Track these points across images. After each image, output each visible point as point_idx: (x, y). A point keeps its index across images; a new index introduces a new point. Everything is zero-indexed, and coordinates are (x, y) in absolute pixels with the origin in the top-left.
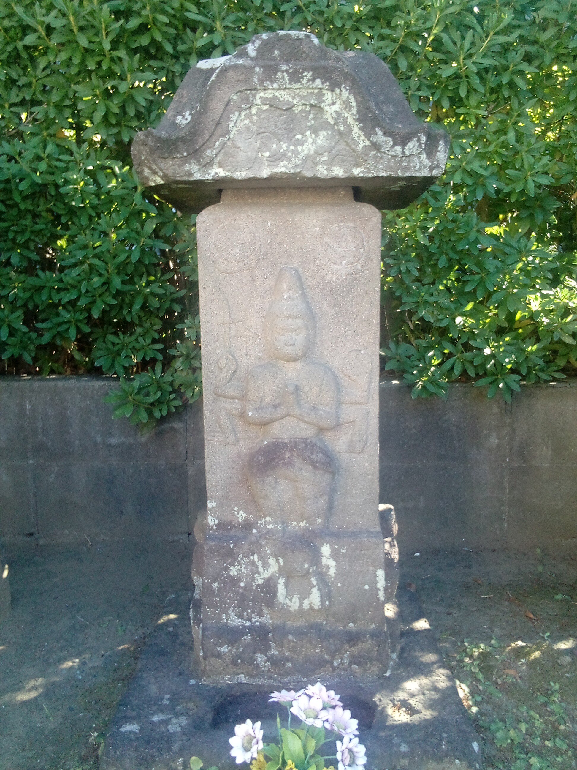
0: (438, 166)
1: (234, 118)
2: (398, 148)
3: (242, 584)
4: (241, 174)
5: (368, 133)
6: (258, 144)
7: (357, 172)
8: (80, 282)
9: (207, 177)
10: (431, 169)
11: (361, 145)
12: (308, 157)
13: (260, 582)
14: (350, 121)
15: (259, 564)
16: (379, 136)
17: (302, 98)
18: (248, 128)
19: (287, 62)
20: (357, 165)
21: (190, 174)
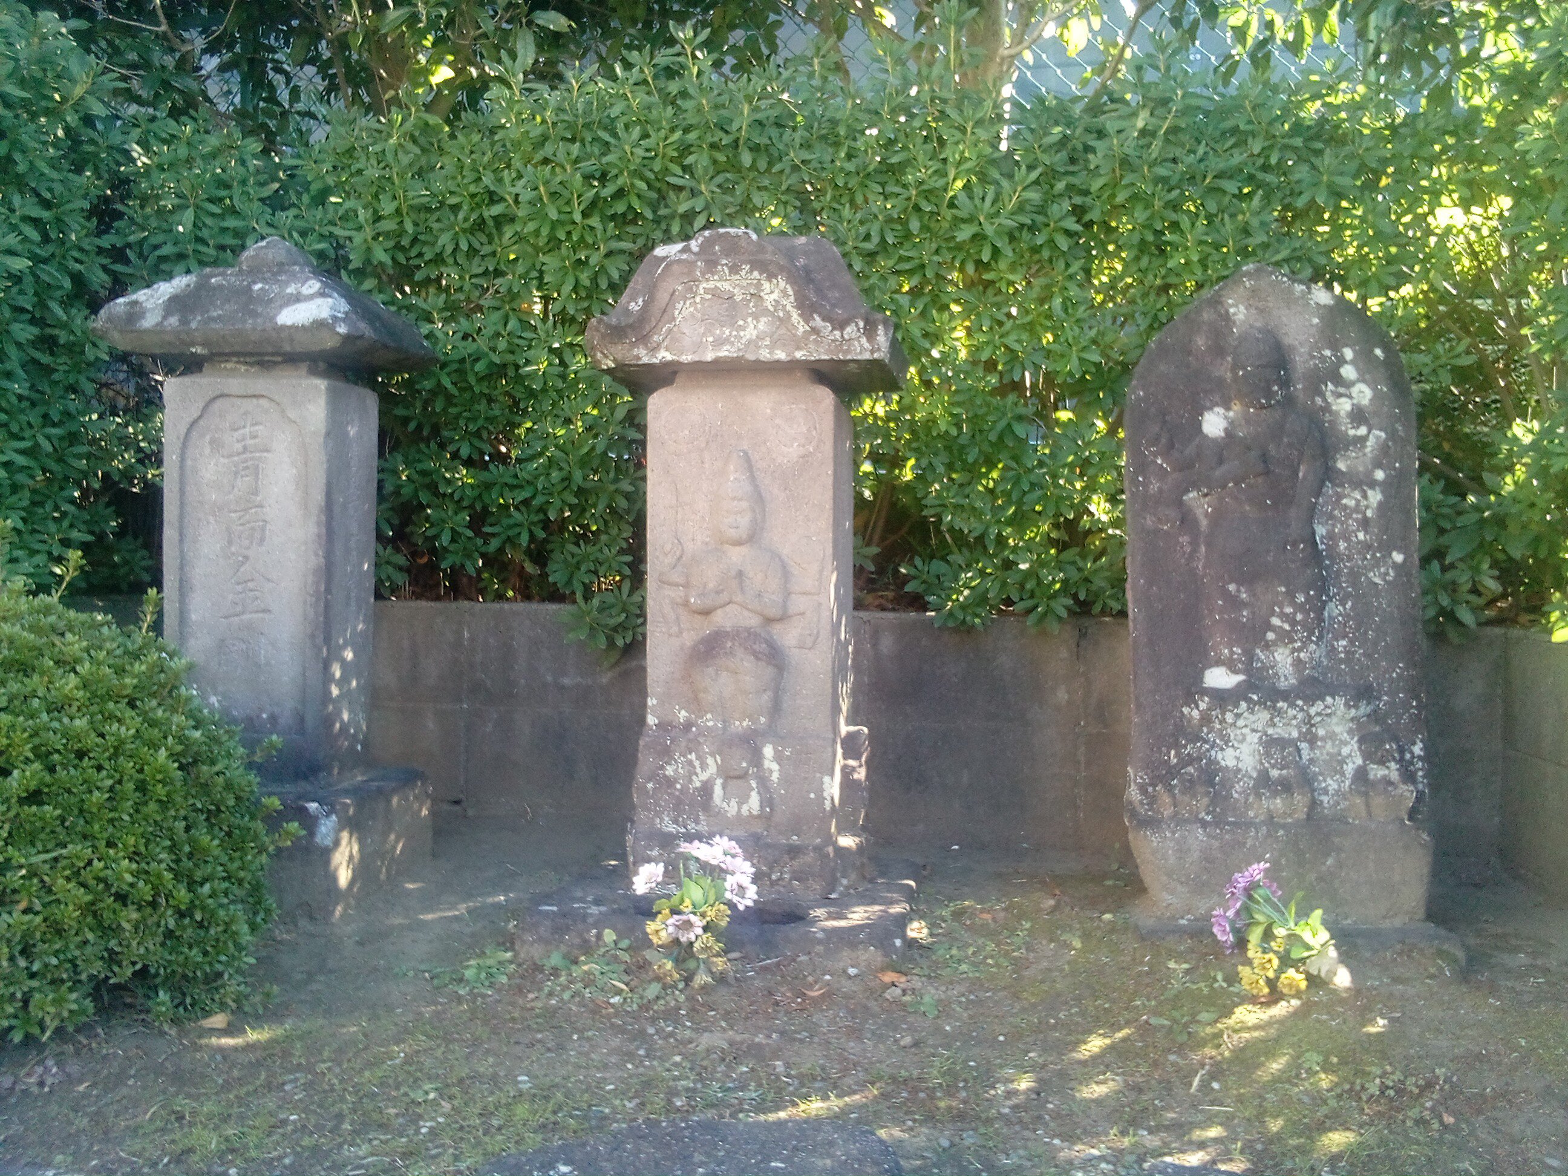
0: (879, 349)
1: (679, 306)
2: (837, 333)
3: (678, 786)
4: (686, 358)
5: (807, 318)
6: (702, 330)
7: (799, 355)
8: (536, 477)
9: (655, 361)
10: (872, 352)
11: (801, 330)
12: (750, 342)
13: (698, 784)
14: (789, 308)
15: (697, 764)
16: (818, 321)
17: (742, 287)
18: (692, 315)
19: (727, 256)
20: (799, 348)
21: (640, 359)
